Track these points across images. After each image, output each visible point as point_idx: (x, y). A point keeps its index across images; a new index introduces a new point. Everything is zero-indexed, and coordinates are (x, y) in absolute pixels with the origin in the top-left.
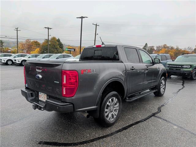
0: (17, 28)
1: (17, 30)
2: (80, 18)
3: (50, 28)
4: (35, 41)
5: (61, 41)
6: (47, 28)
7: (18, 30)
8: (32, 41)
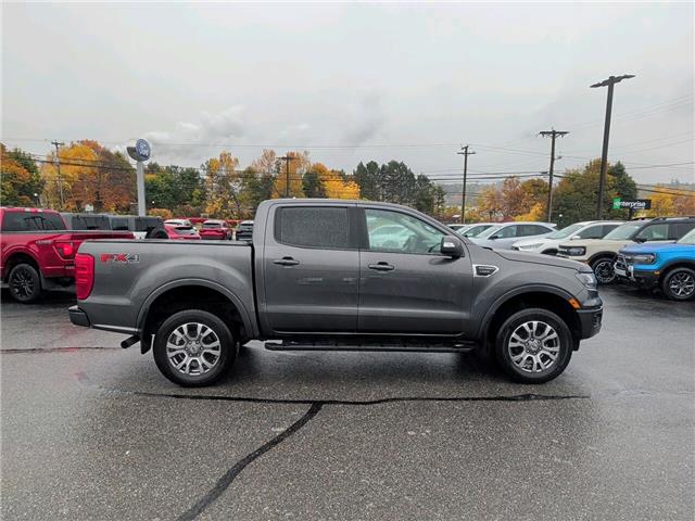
0: (466, 148)
1: (466, 154)
2: (604, 84)
3: (563, 133)
4: (533, 181)
5: (627, 171)
6: (549, 133)
7: (469, 151)
8: (522, 180)
